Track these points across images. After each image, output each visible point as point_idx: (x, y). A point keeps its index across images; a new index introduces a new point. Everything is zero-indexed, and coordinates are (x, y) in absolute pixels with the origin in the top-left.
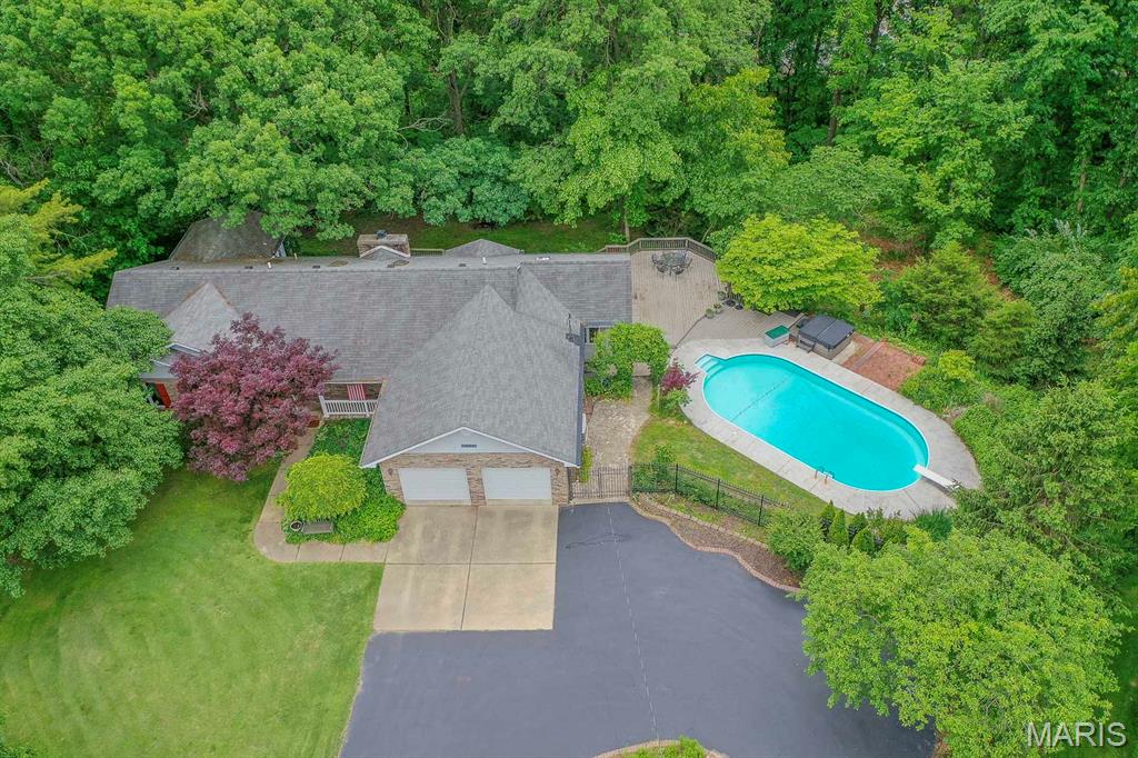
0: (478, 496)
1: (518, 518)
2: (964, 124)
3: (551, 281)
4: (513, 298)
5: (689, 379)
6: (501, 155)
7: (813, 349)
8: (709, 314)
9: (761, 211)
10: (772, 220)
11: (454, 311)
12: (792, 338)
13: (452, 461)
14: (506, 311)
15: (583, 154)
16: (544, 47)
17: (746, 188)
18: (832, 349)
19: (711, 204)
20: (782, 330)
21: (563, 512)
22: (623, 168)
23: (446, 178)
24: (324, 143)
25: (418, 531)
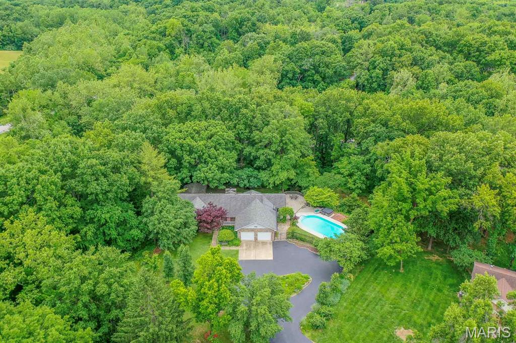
0: (256, 239)
1: (264, 243)
2: (358, 168)
3: (269, 199)
4: (262, 201)
5: (298, 218)
6: (256, 172)
7: (325, 214)
8: (302, 208)
9: (313, 185)
10: (315, 187)
11: (250, 203)
12: (320, 213)
13: (252, 230)
14: (261, 203)
15: (275, 173)
16: (267, 150)
17: (310, 181)
18: (329, 214)
19: (303, 183)
20: (318, 210)
21: (273, 242)
22: (283, 176)
23: (245, 177)
24: (222, 169)
25: (244, 245)
